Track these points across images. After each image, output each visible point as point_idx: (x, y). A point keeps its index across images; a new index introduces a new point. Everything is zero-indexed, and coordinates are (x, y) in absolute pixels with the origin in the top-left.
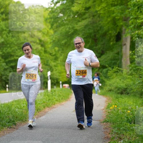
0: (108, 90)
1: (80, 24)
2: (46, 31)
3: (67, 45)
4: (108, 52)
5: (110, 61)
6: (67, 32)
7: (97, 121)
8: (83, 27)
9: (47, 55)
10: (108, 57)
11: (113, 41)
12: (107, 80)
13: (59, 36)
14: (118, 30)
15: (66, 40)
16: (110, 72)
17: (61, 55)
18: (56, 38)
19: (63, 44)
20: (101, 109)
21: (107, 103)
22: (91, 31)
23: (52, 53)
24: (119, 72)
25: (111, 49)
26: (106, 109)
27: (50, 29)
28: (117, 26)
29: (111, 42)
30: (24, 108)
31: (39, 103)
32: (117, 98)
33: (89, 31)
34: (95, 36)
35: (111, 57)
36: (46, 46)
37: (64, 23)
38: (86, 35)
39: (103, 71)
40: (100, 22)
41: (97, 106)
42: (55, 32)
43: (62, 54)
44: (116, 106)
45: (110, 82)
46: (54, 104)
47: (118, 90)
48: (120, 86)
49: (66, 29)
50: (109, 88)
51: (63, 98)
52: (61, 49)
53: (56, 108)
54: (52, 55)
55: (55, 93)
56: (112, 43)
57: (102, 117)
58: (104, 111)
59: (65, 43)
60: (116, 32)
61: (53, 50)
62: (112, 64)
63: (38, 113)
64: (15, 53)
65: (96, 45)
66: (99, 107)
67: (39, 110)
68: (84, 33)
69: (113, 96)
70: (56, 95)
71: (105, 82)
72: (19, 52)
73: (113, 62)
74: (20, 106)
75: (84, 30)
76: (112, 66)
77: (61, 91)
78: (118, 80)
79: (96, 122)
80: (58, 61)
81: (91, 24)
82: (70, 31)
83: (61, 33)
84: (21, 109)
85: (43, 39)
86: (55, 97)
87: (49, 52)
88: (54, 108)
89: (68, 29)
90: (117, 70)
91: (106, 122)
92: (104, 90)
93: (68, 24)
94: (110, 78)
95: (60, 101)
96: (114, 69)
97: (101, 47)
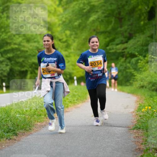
0: (139, 86)
2: (53, 8)
3: (81, 28)
4: (137, 35)
5: (141, 48)
6: (81, 10)
7: (126, 127)
10: (138, 41)
11: (144, 20)
12: (138, 73)
13: (70, 15)
14: (151, 5)
15: (80, 21)
16: (140, 63)
17: (74, 41)
18: (66, 18)
19: (76, 25)
20: (130, 112)
21: (138, 104)
22: (114, 7)
23: (62, 39)
25: (141, 30)
26: (136, 111)
27: (58, 5)
29: (141, 21)
30: (28, 113)
32: (151, 97)
33: (111, 7)
34: (119, 13)
35: (141, 42)
36: (54, 29)
38: (107, 13)
39: (131, 61)
41: (125, 108)
42: (65, 9)
43: (75, 39)
44: (150, 108)
45: (142, 76)
46: (67, 107)
47: (153, 86)
48: (155, 80)
49: (80, 4)
50: (140, 84)
51: (79, 98)
52: (74, 33)
53: (69, 112)
54: (62, 41)
56: (142, 23)
57: (132, 122)
58: (134, 114)
59: (80, 25)
60: (148, 7)
61: (64, 34)
62: (144, 51)
63: (46, 120)
64: (12, 39)
65: (121, 27)
66: (127, 109)
68: (105, 10)
69: (146, 95)
70: (70, 95)
71: (134, 76)
72: (18, 39)
74: (21, 110)
75: (104, 6)
76: (144, 54)
77: (75, 90)
79: (124, 129)
82: (85, 7)
83: (73, 11)
84: (23, 114)
86: (68, 97)
87: (58, 37)
88: (67, 112)
89: (82, 6)
91: (137, 129)
92: (134, 86)
94: (141, 71)
95: (74, 103)
96: (146, 58)
97: (128, 29)
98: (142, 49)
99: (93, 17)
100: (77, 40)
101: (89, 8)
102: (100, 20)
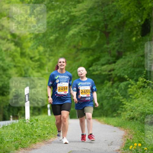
0: (128, 118)
1: (80, 6)
3: (58, 43)
4: (128, 53)
5: (132, 69)
6: (59, 21)
8: (85, 11)
9: (26, 60)
10: (128, 61)
11: (136, 35)
12: (127, 101)
14: (145, 17)
15: (57, 35)
16: (131, 88)
17: (49, 60)
19: (51, 40)
20: (114, 150)
21: (125, 140)
22: (100, 18)
23: (34, 57)
24: (147, 87)
25: (133, 48)
26: (122, 149)
28: (144, 9)
29: (133, 36)
31: (8, 142)
32: (142, 131)
33: (96, 18)
34: (106, 26)
36: (24, 44)
37: (52, 5)
38: (91, 25)
39: (120, 86)
40: (114, 3)
41: (109, 145)
43: (51, 58)
44: (140, 145)
45: (132, 105)
46: (35, 143)
48: (148, 110)
49: (57, 15)
50: (130, 115)
51: (51, 131)
52: (49, 50)
53: (36, 149)
54: (33, 59)
55: (37, 124)
56: (134, 39)
59: (56, 40)
60: (142, 20)
61: (36, 51)
62: (135, 74)
65: (108, 43)
66: (111, 146)
68: (87, 22)
69: (137, 128)
70: (39, 127)
71: (123, 105)
73: (137, 70)
75: (88, 17)
76: (135, 78)
77: (47, 121)
78: (145, 101)
80: (44, 70)
81: (99, 6)
82: (64, 18)
83: (48, 23)
85: (17, 33)
86: (36, 130)
87: (29, 55)
88: (34, 149)
89: (59, 16)
90: (143, 84)
92: (122, 118)
93: (60, 8)
94: (131, 98)
95: (45, 137)
96: (138, 83)
97: (116, 46)
98: (134, 71)
99: (73, 31)
100: (53, 59)
101: (68, 18)
102: (82, 34)
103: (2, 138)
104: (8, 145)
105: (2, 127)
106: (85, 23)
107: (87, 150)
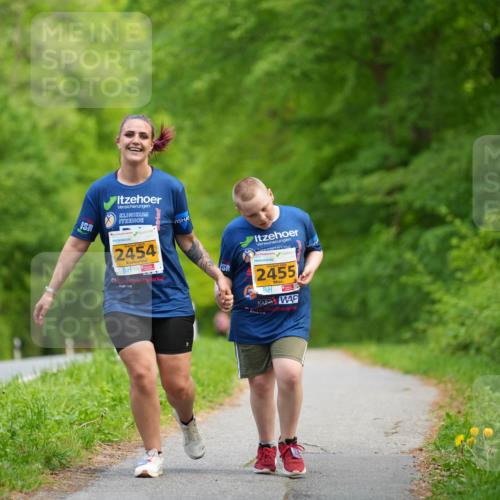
0: (449, 345)
3: (219, 101)
4: (449, 135)
10: (451, 161)
11: (476, 74)
12: (448, 291)
13: (176, 49)
15: (216, 75)
16: (458, 247)
17: (191, 159)
19: (197, 93)
20: (406, 448)
21: (439, 417)
22: (355, 20)
25: (465, 116)
26: (431, 448)
29: (467, 77)
31: (59, 423)
34: (377, 46)
38: (328, 42)
39: (422, 242)
41: (387, 434)
42: (157, 27)
43: (197, 150)
45: (463, 303)
49: (215, 9)
50: (456, 337)
52: (188, 124)
56: (469, 86)
57: (412, 491)
58: (422, 457)
59: (213, 91)
63: (50, 479)
65: (383, 100)
66: (395, 438)
67: (55, 461)
68: (316, 31)
71: (434, 302)
75: (315, 15)
82: (238, 20)
83: (187, 35)
89: (223, 12)
92: (432, 345)
94: (461, 280)
97: (410, 109)
99: (268, 61)
100: (201, 154)
101: (252, 21)
102: (297, 72)
103: (40, 412)
104: (60, 434)
105: (39, 374)
106: (306, 36)
107: (315, 450)
